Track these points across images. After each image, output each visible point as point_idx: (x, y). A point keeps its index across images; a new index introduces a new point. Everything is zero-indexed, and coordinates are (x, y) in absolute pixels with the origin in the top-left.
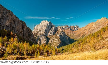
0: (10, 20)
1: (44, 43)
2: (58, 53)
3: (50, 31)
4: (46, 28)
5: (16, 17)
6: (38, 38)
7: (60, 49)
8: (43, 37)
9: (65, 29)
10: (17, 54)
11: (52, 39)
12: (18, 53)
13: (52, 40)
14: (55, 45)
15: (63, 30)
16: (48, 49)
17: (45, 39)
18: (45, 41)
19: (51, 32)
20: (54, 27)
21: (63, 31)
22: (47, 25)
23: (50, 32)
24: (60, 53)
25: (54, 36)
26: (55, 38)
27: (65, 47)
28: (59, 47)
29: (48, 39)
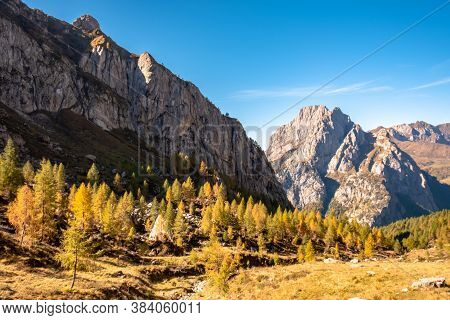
0: (190, 116)
1: (314, 200)
2: (384, 249)
3: (340, 149)
4: (319, 137)
5: (210, 104)
6: (289, 181)
7: (391, 231)
8: (308, 177)
9: (412, 138)
10: (235, 244)
11: (350, 184)
12: (236, 238)
13: (349, 189)
14: (360, 211)
15: (402, 145)
16: (339, 232)
17: (318, 185)
18: (318, 192)
19: (342, 155)
20: (355, 131)
21: (399, 150)
22: (325, 124)
23: (338, 152)
24: (391, 248)
25: (357, 171)
26: (360, 181)
27: (413, 223)
28: (382, 220)
29: (330, 186)
